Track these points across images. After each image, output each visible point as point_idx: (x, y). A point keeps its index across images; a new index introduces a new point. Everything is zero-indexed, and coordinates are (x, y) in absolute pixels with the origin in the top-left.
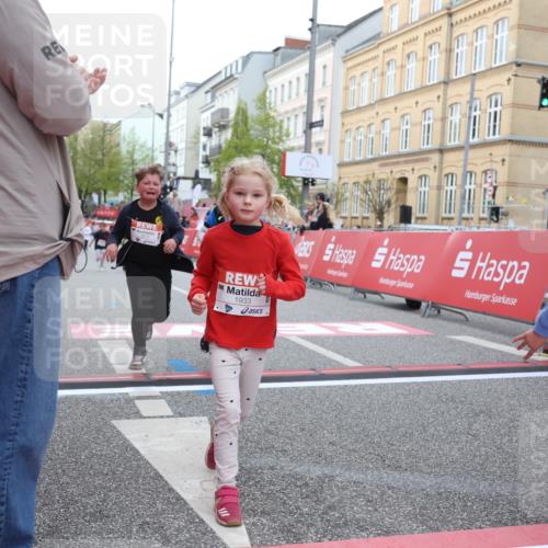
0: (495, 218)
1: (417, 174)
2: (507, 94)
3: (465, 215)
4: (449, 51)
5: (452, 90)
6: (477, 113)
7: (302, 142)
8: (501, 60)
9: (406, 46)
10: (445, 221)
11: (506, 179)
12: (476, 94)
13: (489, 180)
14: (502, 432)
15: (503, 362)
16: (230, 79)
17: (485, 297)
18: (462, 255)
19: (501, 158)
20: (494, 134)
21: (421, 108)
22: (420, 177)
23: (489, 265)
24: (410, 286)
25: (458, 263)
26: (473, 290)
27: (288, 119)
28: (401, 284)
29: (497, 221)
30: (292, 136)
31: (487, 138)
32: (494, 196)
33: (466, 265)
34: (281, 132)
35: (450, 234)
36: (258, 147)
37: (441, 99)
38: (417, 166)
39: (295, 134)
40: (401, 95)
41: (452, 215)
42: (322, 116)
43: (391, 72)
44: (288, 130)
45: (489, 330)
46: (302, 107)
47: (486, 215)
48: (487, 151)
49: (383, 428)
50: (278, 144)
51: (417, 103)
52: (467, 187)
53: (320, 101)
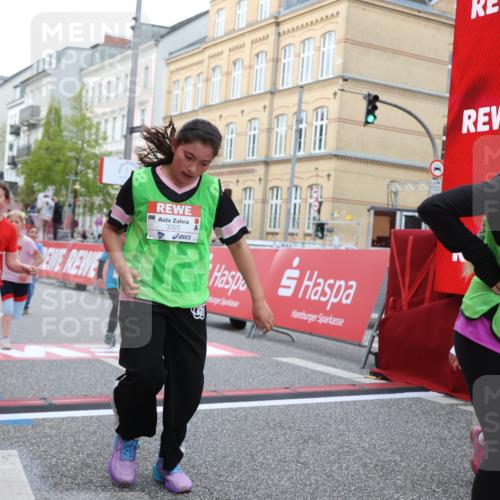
0: (320, 235)
1: (242, 186)
2: (333, 108)
3: (291, 230)
4: (276, 61)
5: (279, 101)
6: (303, 126)
7: (121, 146)
8: (327, 73)
9: (232, 53)
10: (270, 236)
11: (331, 195)
12: (304, 107)
13: (315, 195)
14: (332, 458)
15: (331, 385)
16: (42, 74)
17: (312, 318)
18: (289, 273)
19: (326, 173)
20: (320, 148)
21: (246, 117)
22: (245, 189)
23: (316, 284)
24: (234, 304)
25: (284, 282)
26: (300, 310)
27: (106, 121)
28: (225, 302)
29: (322, 238)
30: (109, 140)
31: (313, 152)
32: (319, 211)
33: (293, 283)
34: (97, 134)
35: (277, 251)
36: (71, 150)
37: (267, 109)
38: (242, 178)
39: (113, 138)
40: (226, 103)
41: (277, 230)
42: (143, 120)
43: (217, 78)
44: (105, 133)
45: (316, 351)
46: (121, 109)
47: (311, 231)
48: (312, 165)
49: (210, 458)
50: (94, 147)
51: (242, 112)
52: (294, 201)
53: (142, 104)
